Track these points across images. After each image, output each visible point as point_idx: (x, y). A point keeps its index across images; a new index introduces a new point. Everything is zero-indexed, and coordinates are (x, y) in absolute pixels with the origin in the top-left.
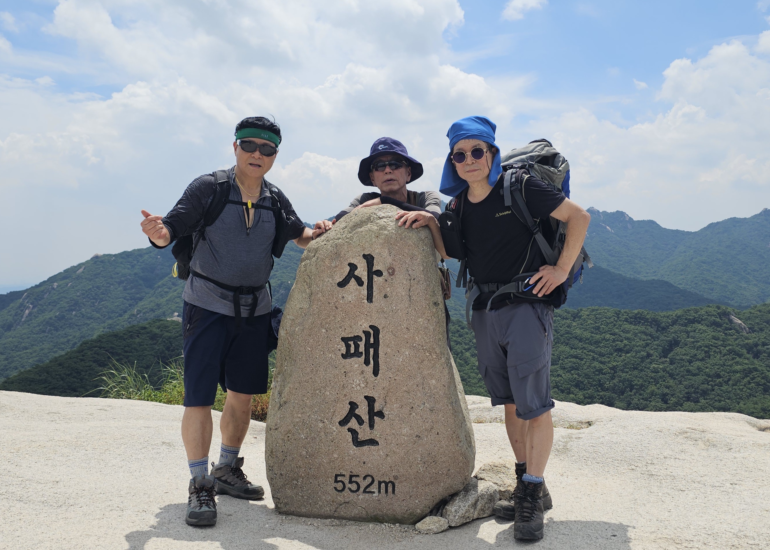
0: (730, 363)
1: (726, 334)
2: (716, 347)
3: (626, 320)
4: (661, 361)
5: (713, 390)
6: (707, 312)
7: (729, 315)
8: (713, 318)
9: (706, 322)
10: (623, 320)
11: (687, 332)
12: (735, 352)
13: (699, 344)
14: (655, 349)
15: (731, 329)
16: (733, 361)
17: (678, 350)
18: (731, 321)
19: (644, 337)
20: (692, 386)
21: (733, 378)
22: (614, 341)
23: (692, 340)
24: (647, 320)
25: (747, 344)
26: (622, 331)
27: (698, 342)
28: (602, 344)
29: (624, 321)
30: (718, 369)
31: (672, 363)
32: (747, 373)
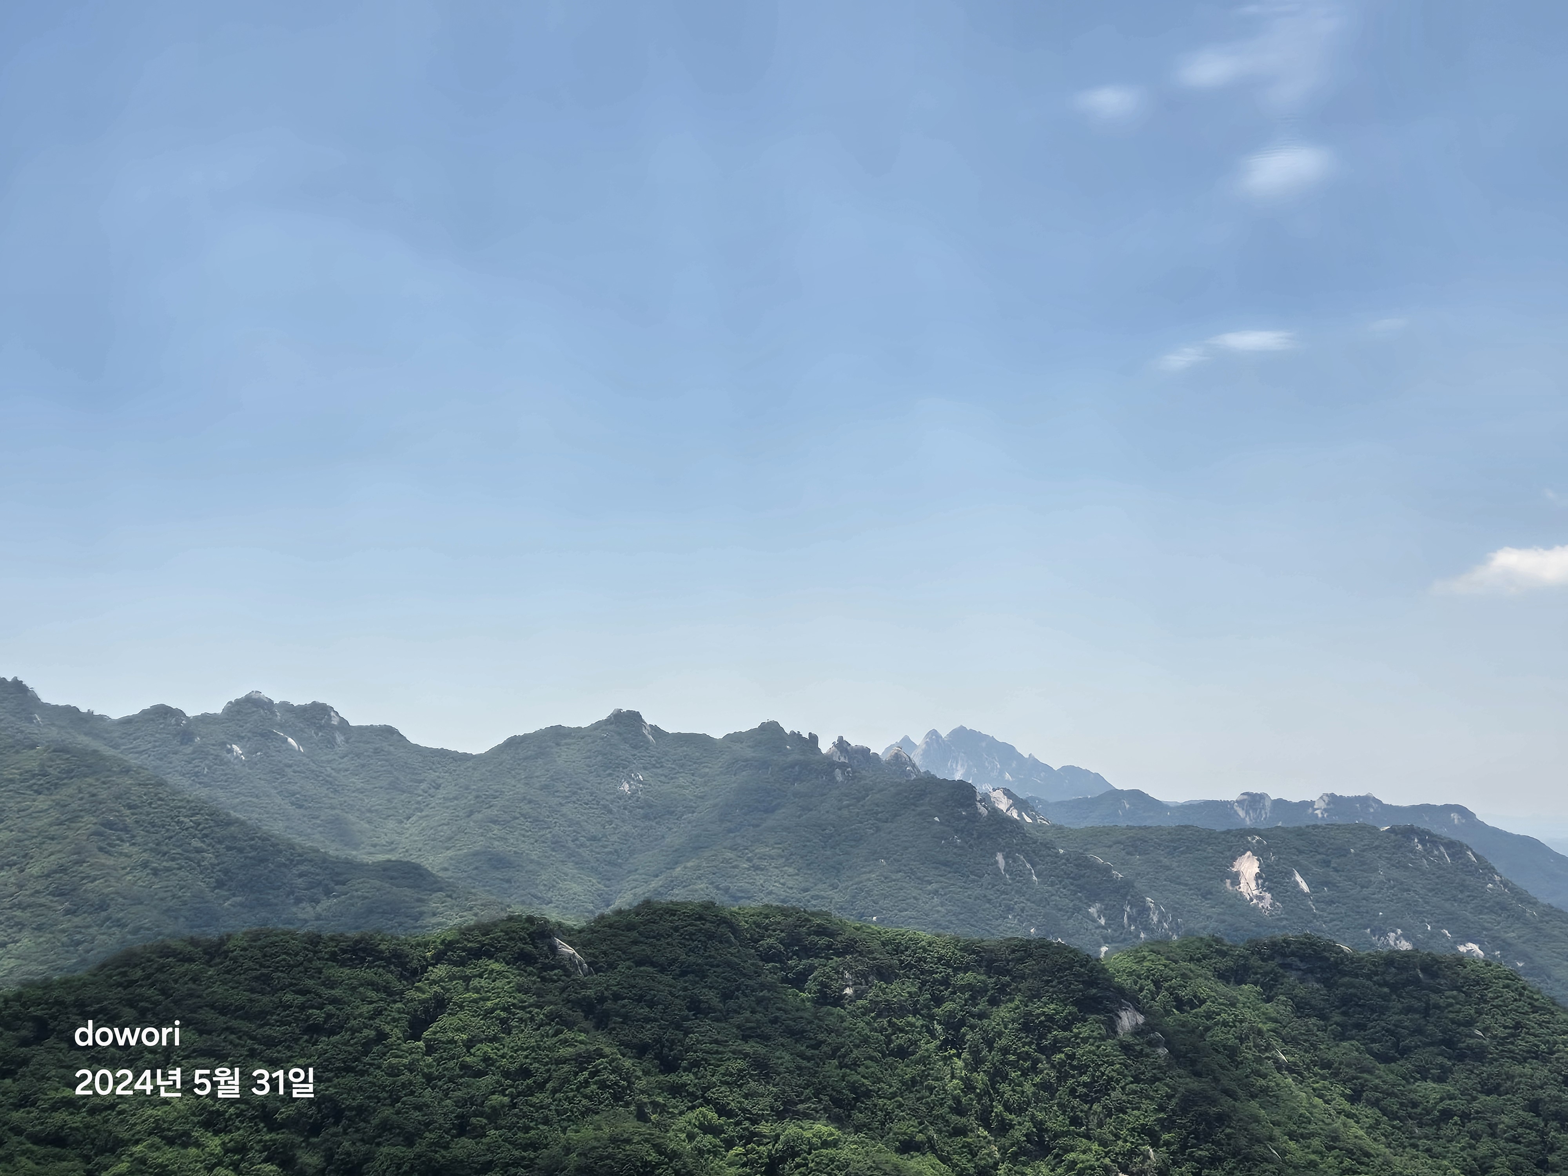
0: (549, 1042)
1: (543, 979)
2: (523, 1008)
3: (333, 957)
4: (405, 1046)
5: (514, 1106)
6: (507, 933)
7: (550, 937)
8: (520, 945)
9: (503, 954)
10: (327, 956)
11: (467, 979)
12: (560, 1016)
13: (489, 1004)
14: (394, 1020)
15: (553, 968)
16: (556, 1039)
17: (445, 1020)
18: (554, 949)
19: (373, 995)
20: (471, 1100)
21: (555, 1074)
22: (302, 1008)
23: (476, 996)
24: (378, 955)
25: (585, 998)
26: (323, 984)
27: (488, 999)
28: (275, 1017)
29: (327, 959)
30: (526, 1057)
31: (430, 1050)
32: (582, 1061)
